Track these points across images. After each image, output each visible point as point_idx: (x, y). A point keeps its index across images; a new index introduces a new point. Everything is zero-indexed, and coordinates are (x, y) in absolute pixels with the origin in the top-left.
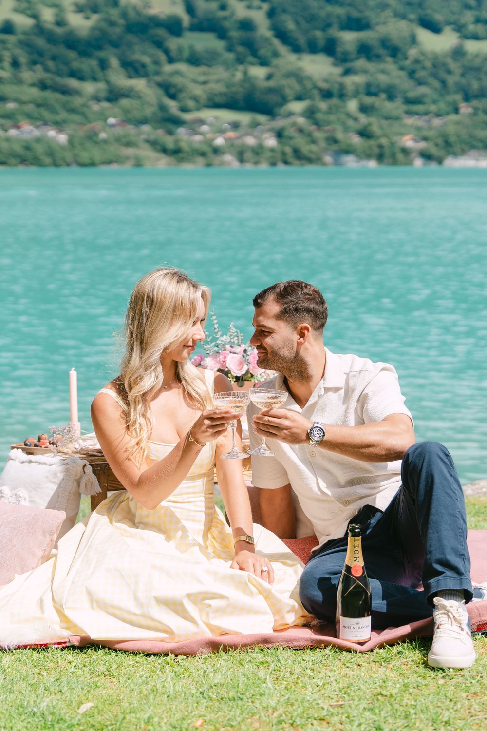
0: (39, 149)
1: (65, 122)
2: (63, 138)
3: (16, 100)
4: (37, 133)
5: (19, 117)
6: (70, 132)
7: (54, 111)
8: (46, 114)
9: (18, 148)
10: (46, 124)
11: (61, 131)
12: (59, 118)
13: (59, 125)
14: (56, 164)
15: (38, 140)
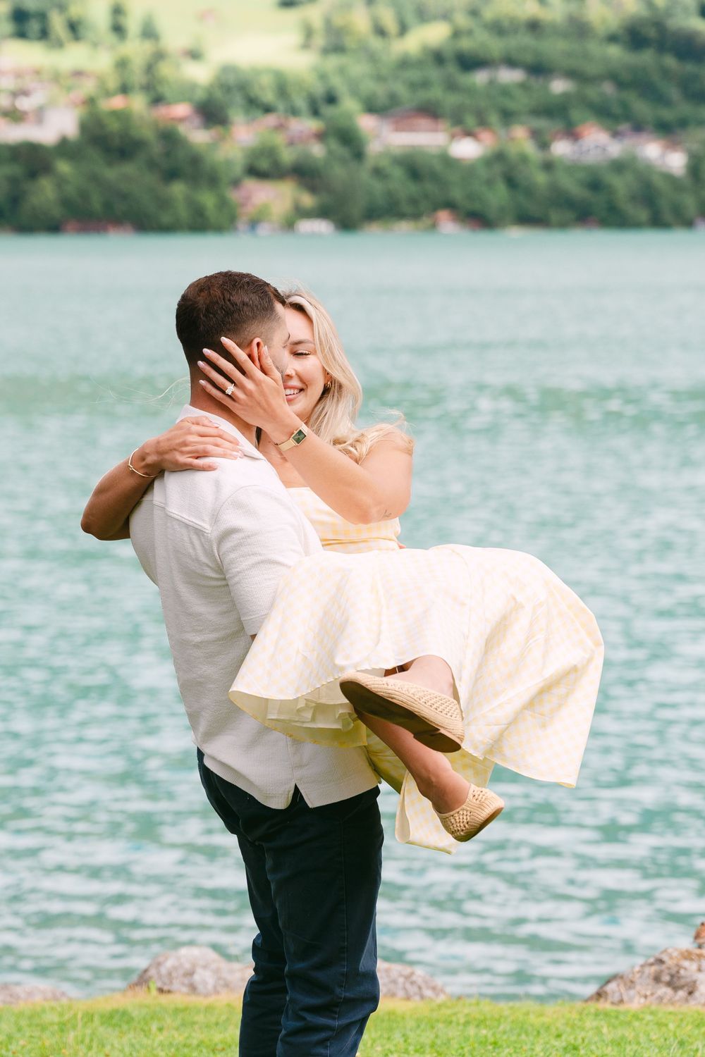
0: (621, 185)
1: (683, 123)
2: (676, 162)
3: (571, 74)
4: (615, 149)
5: (575, 114)
6: (695, 147)
7: (659, 99)
8: (642, 108)
9: (571, 186)
10: (638, 128)
11: (673, 145)
12: (667, 114)
13: (667, 130)
14: (658, 222)
15: (619, 166)
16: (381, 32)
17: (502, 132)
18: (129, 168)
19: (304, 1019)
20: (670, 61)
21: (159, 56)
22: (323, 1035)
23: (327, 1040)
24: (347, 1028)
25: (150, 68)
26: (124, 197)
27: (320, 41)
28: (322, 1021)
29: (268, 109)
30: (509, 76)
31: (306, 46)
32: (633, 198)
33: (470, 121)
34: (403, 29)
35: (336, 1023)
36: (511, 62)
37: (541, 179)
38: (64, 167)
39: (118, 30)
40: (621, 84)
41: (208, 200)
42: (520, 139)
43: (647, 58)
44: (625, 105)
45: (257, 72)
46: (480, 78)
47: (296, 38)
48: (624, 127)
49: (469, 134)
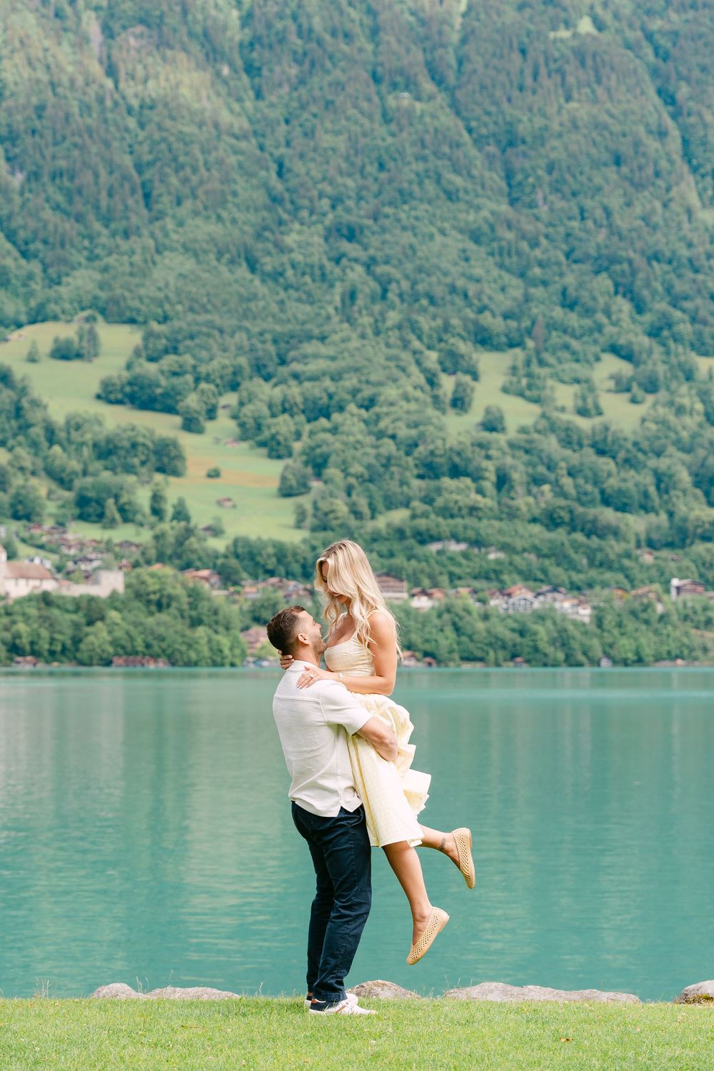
16: (357, 514)
17: (451, 592)
18: (163, 617)
19: (340, 912)
20: (579, 537)
21: (189, 532)
22: (348, 919)
23: (350, 921)
24: (358, 916)
25: (180, 542)
26: (162, 639)
27: (309, 521)
28: (347, 912)
29: (271, 573)
30: (455, 548)
31: (299, 525)
32: (553, 642)
33: (426, 582)
34: (374, 512)
35: (353, 914)
36: (456, 538)
37: (481, 626)
38: (114, 615)
39: (157, 512)
40: (540, 555)
41: (224, 641)
42: (464, 596)
43: (560, 535)
44: (544, 571)
45: (263, 544)
46: (434, 547)
47: (291, 520)
48: (545, 588)
49: (424, 593)
